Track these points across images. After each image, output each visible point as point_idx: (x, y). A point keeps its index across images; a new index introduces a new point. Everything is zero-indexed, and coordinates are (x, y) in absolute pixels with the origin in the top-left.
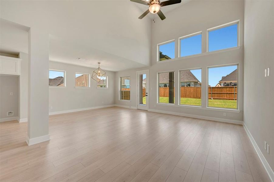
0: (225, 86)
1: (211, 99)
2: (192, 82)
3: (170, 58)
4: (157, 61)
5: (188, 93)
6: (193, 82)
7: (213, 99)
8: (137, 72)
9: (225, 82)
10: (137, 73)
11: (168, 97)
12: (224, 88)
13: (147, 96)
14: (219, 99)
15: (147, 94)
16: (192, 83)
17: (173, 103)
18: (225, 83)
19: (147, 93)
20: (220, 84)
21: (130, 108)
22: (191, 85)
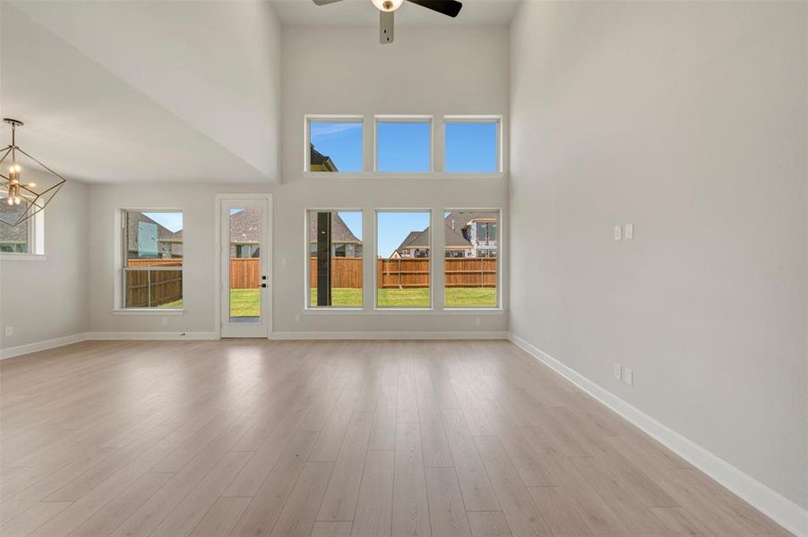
0: (418, 256)
1: (398, 287)
2: (349, 244)
3: (336, 170)
4: (305, 170)
5: (346, 274)
6: (352, 244)
7: (403, 287)
8: (218, 196)
9: (418, 247)
10: (221, 200)
11: (316, 289)
12: (416, 261)
13: (264, 286)
14: (415, 287)
15: (264, 282)
16: (351, 248)
17: (330, 304)
18: (418, 250)
19: (264, 278)
20: (399, 251)
21: (183, 338)
22: (348, 253)
